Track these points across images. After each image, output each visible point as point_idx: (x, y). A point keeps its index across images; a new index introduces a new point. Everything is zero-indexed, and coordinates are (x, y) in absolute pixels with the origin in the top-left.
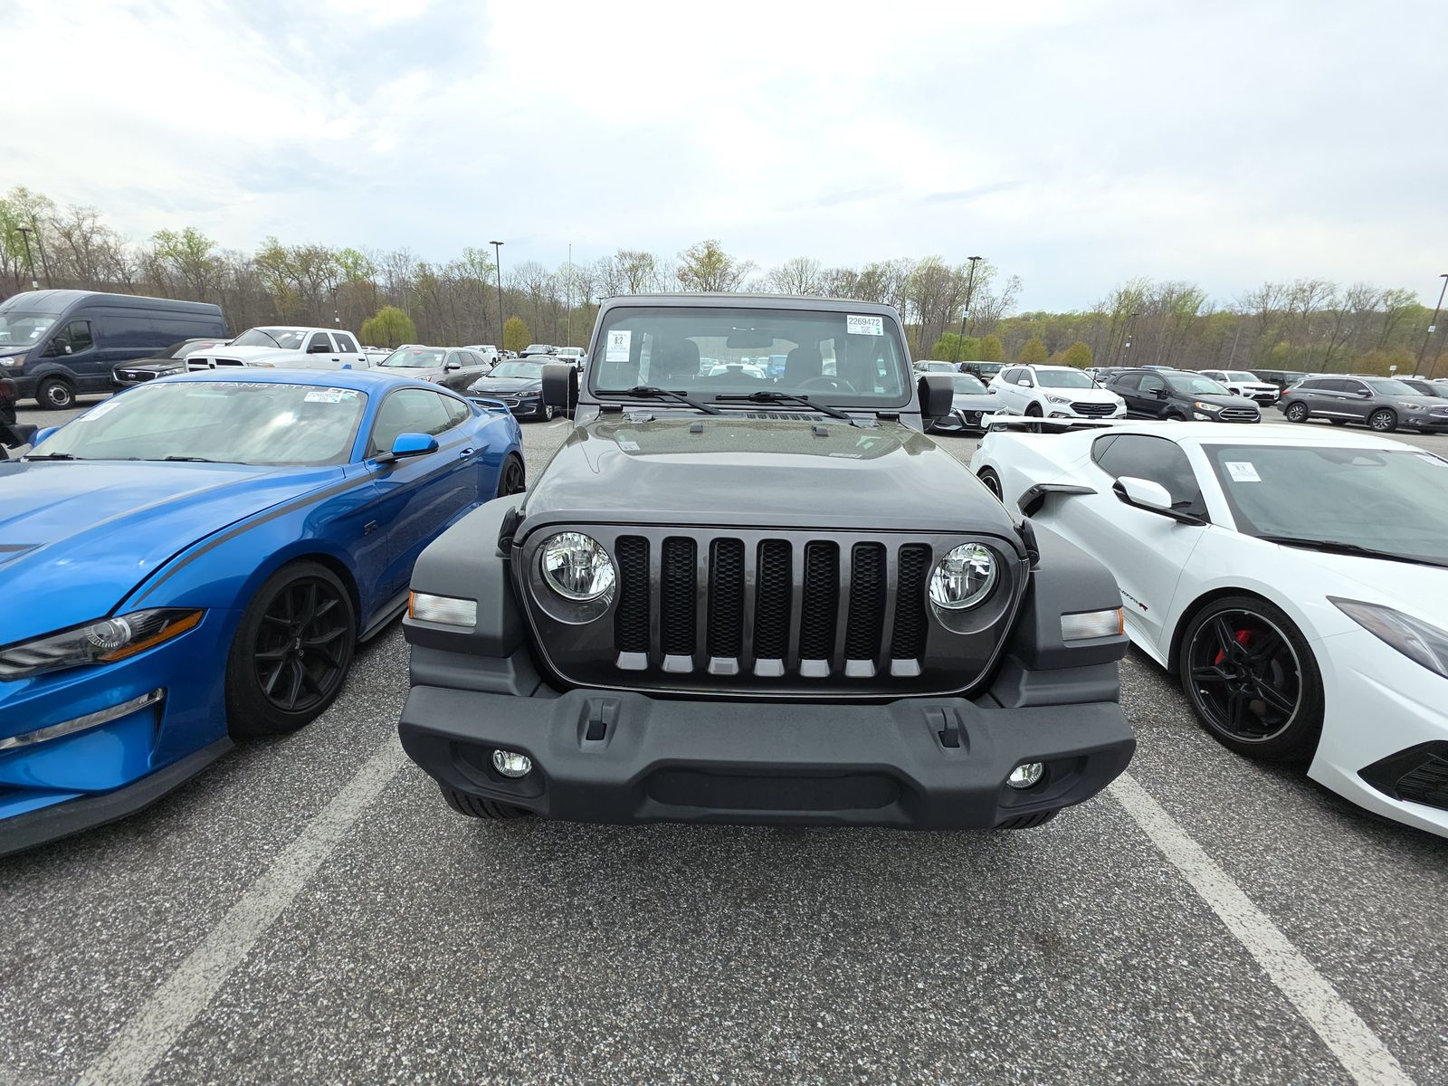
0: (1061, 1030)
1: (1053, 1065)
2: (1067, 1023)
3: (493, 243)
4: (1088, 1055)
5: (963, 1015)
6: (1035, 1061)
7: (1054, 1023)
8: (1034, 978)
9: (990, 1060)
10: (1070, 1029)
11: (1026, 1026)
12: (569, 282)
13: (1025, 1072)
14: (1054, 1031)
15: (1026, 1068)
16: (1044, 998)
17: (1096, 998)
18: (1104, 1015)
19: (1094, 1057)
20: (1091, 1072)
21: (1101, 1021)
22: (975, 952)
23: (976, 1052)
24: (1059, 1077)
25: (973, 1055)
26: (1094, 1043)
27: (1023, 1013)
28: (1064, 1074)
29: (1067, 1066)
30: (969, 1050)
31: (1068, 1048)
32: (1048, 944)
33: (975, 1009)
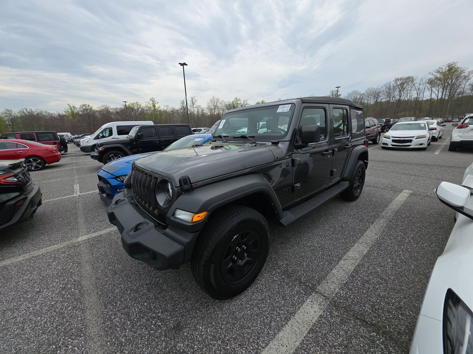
0: (145, 340)
1: (132, 341)
2: (148, 341)
3: (337, 87)
4: (138, 349)
5: (140, 316)
6: (131, 336)
7: (146, 337)
8: (161, 328)
9: (128, 326)
10: (146, 342)
11: (142, 331)
12: (369, 95)
13: (127, 335)
14: (143, 338)
15: (128, 335)
16: (154, 333)
17: (161, 347)
18: (156, 351)
19: (138, 351)
20: (132, 352)
21: (153, 350)
22: (163, 311)
23: (129, 322)
24: (128, 344)
25: (128, 322)
26: (143, 350)
27: (146, 329)
28: (129, 344)
29: (132, 345)
30: (129, 321)
31: (139, 344)
32: (178, 328)
33: (143, 318)
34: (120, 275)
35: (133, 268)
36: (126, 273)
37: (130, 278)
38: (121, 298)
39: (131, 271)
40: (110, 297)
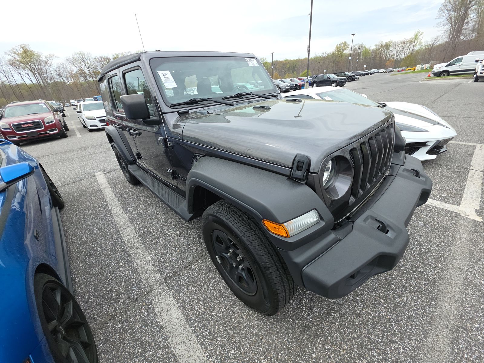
34: (394, 298)
35: (372, 286)
36: (385, 291)
37: (387, 279)
38: (414, 272)
39: (378, 285)
40: (425, 285)
